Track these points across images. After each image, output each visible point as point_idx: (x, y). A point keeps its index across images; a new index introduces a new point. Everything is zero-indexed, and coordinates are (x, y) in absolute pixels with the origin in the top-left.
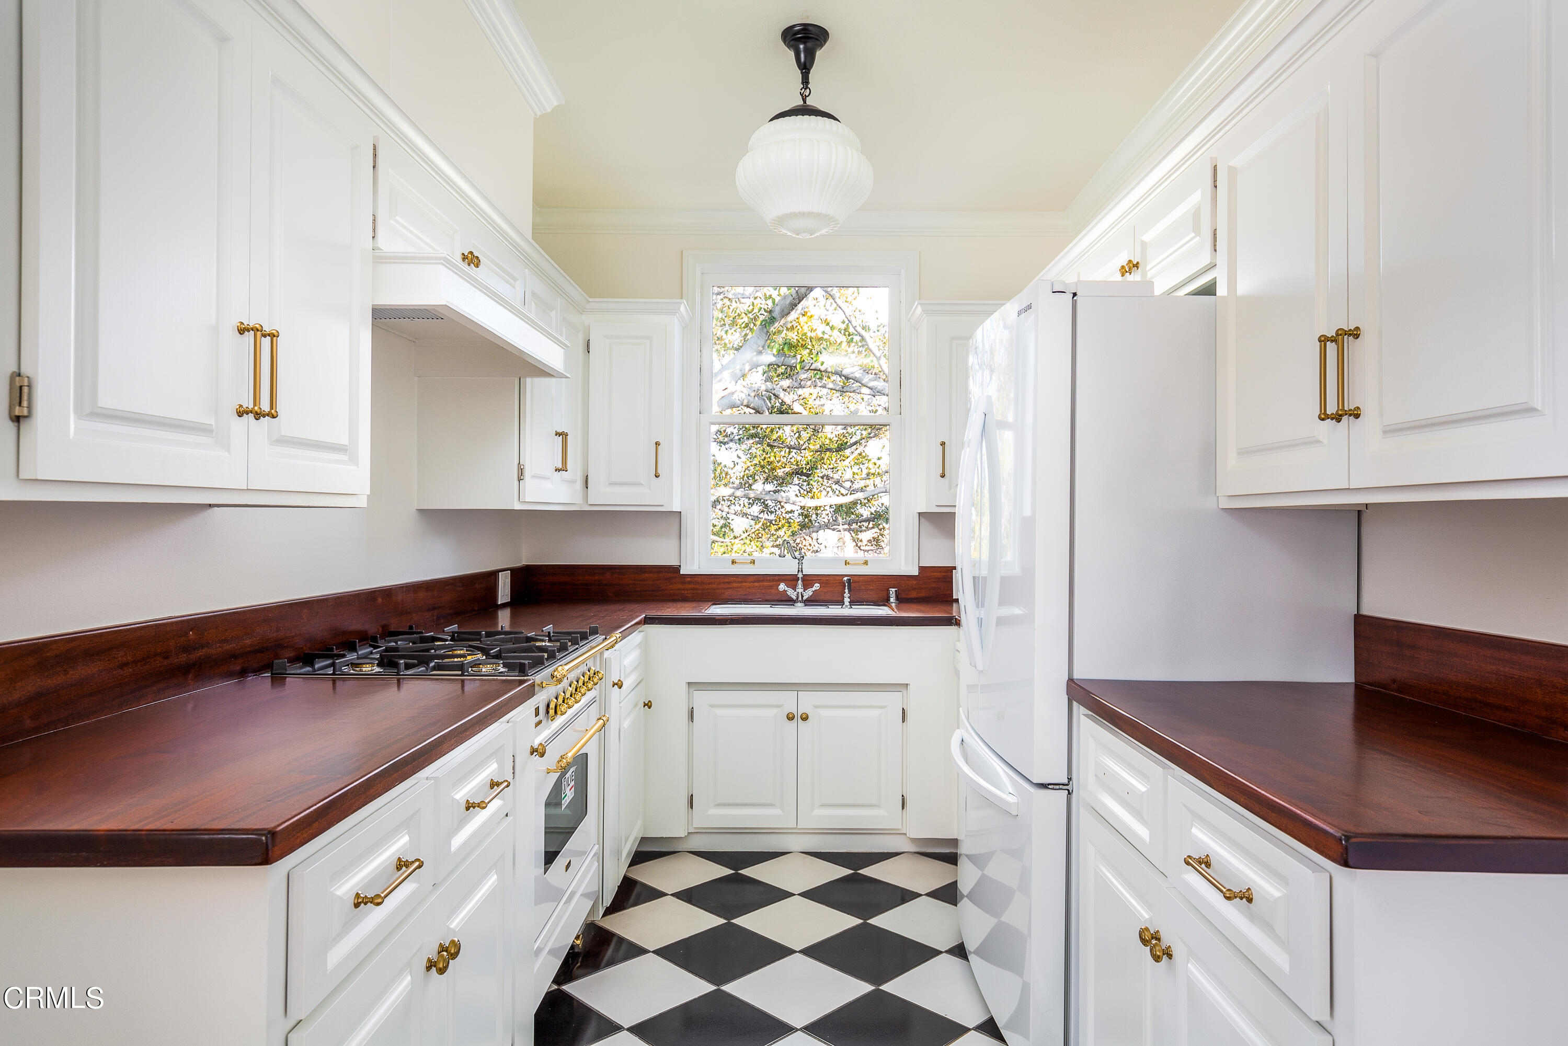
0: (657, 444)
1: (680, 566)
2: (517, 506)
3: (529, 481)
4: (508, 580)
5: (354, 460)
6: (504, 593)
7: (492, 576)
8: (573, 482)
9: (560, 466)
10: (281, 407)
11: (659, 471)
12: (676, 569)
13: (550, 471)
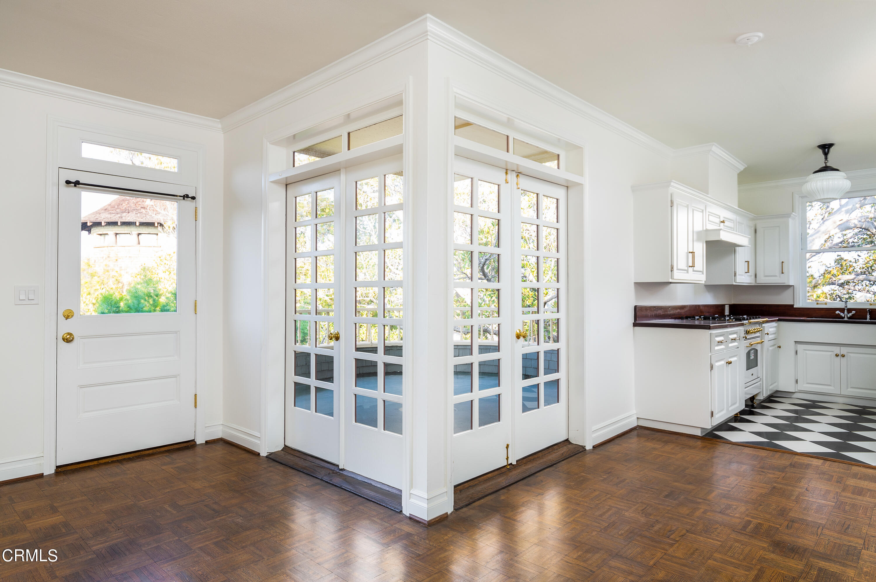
0: (783, 262)
1: (794, 305)
2: (734, 284)
3: (738, 277)
4: (728, 308)
5: (703, 274)
6: (727, 312)
7: (723, 306)
8: (751, 276)
9: (747, 271)
10: (695, 266)
11: (783, 272)
12: (793, 306)
13: (744, 273)
